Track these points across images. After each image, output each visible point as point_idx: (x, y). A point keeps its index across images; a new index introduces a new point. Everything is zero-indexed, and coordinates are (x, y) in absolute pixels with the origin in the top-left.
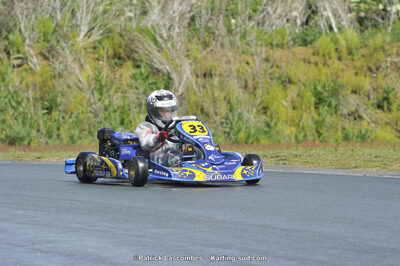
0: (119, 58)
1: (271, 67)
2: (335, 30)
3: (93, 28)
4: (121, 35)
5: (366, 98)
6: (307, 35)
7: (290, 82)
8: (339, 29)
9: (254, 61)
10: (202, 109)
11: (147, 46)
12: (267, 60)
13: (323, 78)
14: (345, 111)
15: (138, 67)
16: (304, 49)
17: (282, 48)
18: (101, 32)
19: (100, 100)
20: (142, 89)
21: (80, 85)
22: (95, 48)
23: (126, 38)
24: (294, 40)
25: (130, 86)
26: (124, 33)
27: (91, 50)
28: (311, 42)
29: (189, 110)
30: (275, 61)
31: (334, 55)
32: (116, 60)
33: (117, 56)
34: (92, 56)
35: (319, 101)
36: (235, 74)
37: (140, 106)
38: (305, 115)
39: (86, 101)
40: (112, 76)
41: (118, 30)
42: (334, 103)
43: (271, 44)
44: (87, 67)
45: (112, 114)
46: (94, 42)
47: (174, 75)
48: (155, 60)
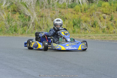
0: (15, 11)
1: (61, 14)
2: (81, 3)
3: (7, 2)
4: (16, 4)
5: (89, 24)
6: (72, 5)
7: (66, 19)
8: (82, 3)
9: (56, 13)
10: (39, 27)
11: (23, 8)
12: (60, 12)
13: (76, 18)
14: (82, 28)
15: (21, 14)
16: (71, 9)
17: (64, 9)
18: (10, 3)
19: (8, 24)
20: (21, 21)
21: (3, 19)
22: (8, 8)
23: (17, 5)
24: (68, 6)
25: (18, 20)
26: (17, 4)
27: (7, 9)
28: (73, 7)
29: (35, 27)
30: (62, 12)
31: (80, 11)
32: (14, 12)
33: (14, 11)
34: (7, 11)
35: (75, 24)
36: (50, 16)
37: (20, 26)
38: (70, 29)
39: (4, 24)
40: (12, 17)
41: (15, 3)
42: (79, 25)
43: (61, 7)
44: (5, 14)
45: (12, 28)
46: (8, 6)
47: (31, 17)
48: (26, 12)
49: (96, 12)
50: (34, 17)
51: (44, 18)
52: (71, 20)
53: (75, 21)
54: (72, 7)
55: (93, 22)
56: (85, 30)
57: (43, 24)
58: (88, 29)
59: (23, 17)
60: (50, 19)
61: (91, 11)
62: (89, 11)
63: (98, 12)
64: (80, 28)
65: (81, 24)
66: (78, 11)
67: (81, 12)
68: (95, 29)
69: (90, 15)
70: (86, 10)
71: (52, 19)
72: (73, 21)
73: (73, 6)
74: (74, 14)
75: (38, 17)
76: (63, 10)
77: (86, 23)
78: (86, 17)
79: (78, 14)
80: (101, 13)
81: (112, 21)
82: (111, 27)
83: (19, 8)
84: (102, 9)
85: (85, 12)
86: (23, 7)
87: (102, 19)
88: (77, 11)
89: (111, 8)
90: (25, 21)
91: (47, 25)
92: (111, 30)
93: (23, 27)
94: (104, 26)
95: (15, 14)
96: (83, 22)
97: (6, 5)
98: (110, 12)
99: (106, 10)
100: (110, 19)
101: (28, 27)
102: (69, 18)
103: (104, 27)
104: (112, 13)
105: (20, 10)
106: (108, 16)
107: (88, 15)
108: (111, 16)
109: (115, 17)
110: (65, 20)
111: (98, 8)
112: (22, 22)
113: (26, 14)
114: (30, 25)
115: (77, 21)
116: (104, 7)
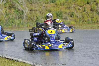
49: (72, 6)
50: (26, 11)
51: (34, 12)
52: (54, 12)
53: (57, 13)
54: (53, 2)
55: (71, 13)
56: (66, 19)
57: (34, 16)
58: (68, 19)
59: (17, 11)
60: (38, 12)
61: (68, 5)
62: (66, 5)
63: (74, 5)
64: (62, 18)
65: (62, 14)
66: (59, 5)
67: (61, 6)
68: (74, 18)
69: (68, 8)
70: (64, 4)
72: (56, 13)
73: (54, 1)
74: (56, 7)
75: (29, 11)
77: (66, 14)
78: (65, 9)
79: (59, 8)
80: (76, 6)
81: (85, 12)
82: (85, 17)
83: (13, 4)
85: (64, 6)
86: (16, 4)
87: (78, 10)
90: (20, 15)
92: (86, 19)
95: (11, 9)
96: (63, 13)
97: (3, 2)
98: (83, 4)
99: (80, 3)
100: (83, 10)
101: (22, 19)
102: (52, 11)
103: (80, 16)
104: (84, 5)
105: (14, 6)
106: (81, 8)
107: (66, 7)
108: (84, 8)
109: (87, 9)
110: (50, 12)
111: (73, 2)
113: (19, 9)
115: (59, 13)
116: (78, 1)
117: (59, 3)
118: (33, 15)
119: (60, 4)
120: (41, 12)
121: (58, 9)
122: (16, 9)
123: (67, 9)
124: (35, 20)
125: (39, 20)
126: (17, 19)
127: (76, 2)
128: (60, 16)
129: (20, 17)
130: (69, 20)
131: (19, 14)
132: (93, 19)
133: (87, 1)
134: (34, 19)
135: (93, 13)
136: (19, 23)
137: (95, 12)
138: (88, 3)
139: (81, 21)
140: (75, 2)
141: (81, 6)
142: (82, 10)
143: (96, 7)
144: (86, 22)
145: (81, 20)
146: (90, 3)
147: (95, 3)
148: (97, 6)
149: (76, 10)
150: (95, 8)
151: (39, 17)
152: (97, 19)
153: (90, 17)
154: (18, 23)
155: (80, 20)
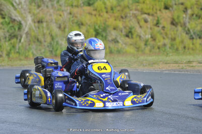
49: (131, 12)
50: (28, 23)
51: (44, 24)
52: (89, 26)
53: (97, 27)
54: (89, 5)
55: (127, 28)
56: (115, 42)
57: (44, 35)
58: (120, 41)
59: (9, 23)
60: (55, 24)
61: (122, 10)
62: (119, 11)
63: (135, 12)
64: (107, 39)
65: (108, 31)
66: (101, 10)
67: (107, 12)
68: (132, 40)
69: (122, 17)
70: (114, 9)
71: (59, 26)
72: (95, 28)
73: (91, 2)
74: (95, 15)
75: (35, 22)
76: (75, 10)
77: (115, 31)
78: (115, 20)
79: (102, 16)
80: (140, 13)
81: (158, 26)
82: (159, 37)
83: (1, 8)
84: (140, 6)
85: (113, 13)
86: (8, 7)
87: (142, 23)
88: (99, 11)
89: (156, 5)
90: (13, 30)
91: (51, 36)
92: (160, 41)
93: (9, 40)
94: (146, 34)
96: (111, 29)
98: (155, 10)
99: (148, 7)
100: (155, 22)
101: (18, 40)
102: (87, 24)
103: (147, 36)
104: (158, 12)
105: (3, 11)
106: (151, 17)
107: (118, 17)
108: (156, 18)
109: (163, 20)
110: (81, 26)
111: (134, 4)
112: (8, 31)
113: (14, 17)
114: (21, 37)
115: (101, 27)
116: (144, 2)
117: (103, 6)
118: (43, 31)
119: (106, 8)
120: (62, 27)
121: (100, 21)
122: (6, 17)
123: (120, 20)
124: (46, 44)
125: (55, 43)
126: (7, 39)
127: (140, 5)
128: (102, 36)
129: (13, 36)
130: (122, 45)
131: (11, 29)
132: (174, 42)
133: (165, 4)
134: (45, 41)
135: (176, 29)
136: (10, 50)
137: (180, 28)
138: (166, 8)
139: (149, 47)
140: (137, 6)
141: (150, 14)
142: (153, 22)
143: (184, 16)
144: (159, 48)
145: (148, 43)
146: (171, 9)
147: (181, 7)
148: (186, 15)
149: (139, 23)
150: (181, 18)
151: (57, 35)
152: (182, 42)
153: (168, 38)
154: (9, 48)
155: (146, 45)
